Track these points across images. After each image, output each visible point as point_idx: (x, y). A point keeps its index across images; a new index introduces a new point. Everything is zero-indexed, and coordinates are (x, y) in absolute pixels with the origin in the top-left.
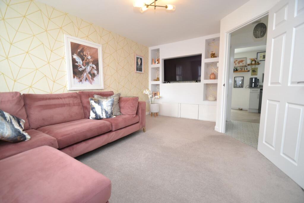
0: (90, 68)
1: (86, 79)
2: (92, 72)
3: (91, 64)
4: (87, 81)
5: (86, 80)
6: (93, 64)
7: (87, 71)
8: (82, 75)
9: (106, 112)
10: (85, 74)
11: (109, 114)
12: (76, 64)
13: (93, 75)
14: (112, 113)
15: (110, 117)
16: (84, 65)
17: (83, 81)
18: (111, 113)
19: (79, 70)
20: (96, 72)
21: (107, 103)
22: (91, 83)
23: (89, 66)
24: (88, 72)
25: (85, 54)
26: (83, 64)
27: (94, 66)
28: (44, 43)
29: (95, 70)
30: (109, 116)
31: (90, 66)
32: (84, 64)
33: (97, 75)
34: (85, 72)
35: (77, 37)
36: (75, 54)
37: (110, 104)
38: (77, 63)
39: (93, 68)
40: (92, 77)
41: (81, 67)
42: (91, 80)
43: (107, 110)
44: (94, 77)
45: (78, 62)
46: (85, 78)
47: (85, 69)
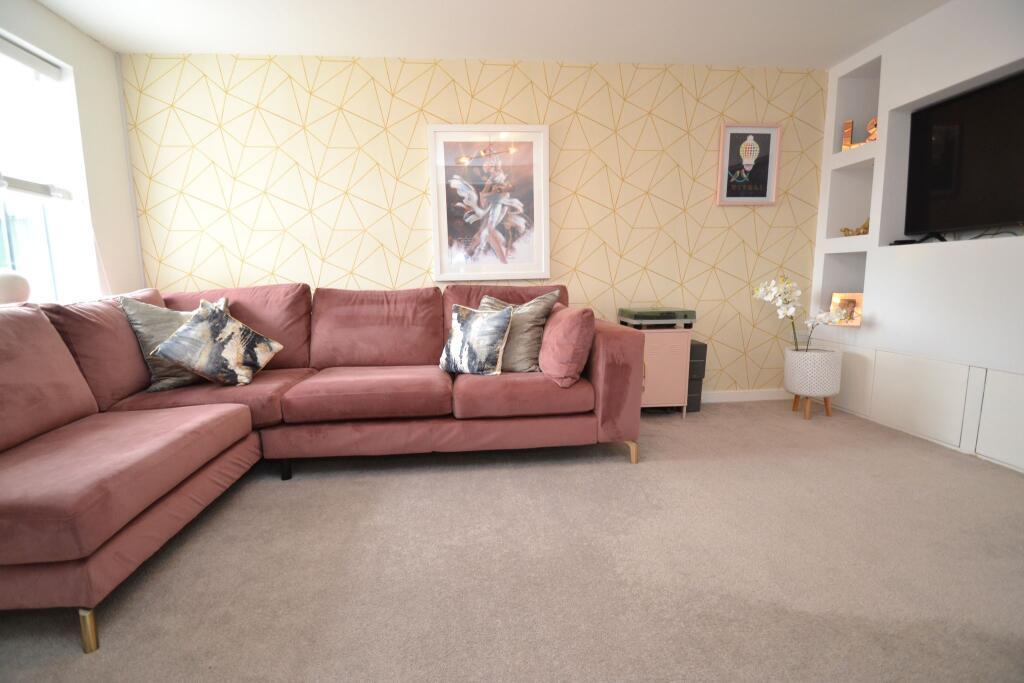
0: (502, 212)
1: (489, 247)
2: (508, 225)
3: (506, 199)
4: (489, 252)
5: (485, 252)
6: (512, 197)
7: (492, 222)
8: (476, 236)
9: (472, 355)
10: (485, 233)
11: (478, 360)
12: (459, 204)
13: (511, 234)
14: (492, 361)
15: (481, 370)
16: (483, 204)
17: (479, 253)
18: (487, 360)
19: (467, 221)
20: (521, 222)
21: (485, 323)
22: (504, 260)
23: (500, 206)
24: (494, 225)
25: (486, 171)
26: (479, 204)
27: (518, 204)
28: (380, 162)
29: (520, 215)
30: (476, 367)
31: (503, 206)
32: (483, 202)
33: (528, 231)
34: (485, 227)
35: (466, 123)
36: (456, 176)
37: (493, 329)
38: (462, 202)
39: (513, 209)
40: (507, 240)
41: (474, 213)
42: (504, 249)
43: (475, 347)
44: (514, 240)
45: (463, 198)
46: (485, 245)
47: (487, 216)
